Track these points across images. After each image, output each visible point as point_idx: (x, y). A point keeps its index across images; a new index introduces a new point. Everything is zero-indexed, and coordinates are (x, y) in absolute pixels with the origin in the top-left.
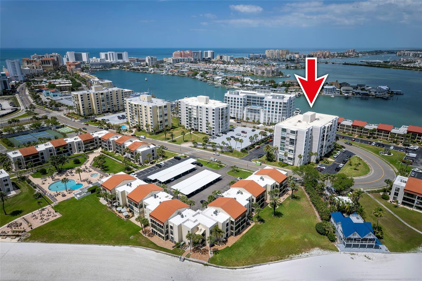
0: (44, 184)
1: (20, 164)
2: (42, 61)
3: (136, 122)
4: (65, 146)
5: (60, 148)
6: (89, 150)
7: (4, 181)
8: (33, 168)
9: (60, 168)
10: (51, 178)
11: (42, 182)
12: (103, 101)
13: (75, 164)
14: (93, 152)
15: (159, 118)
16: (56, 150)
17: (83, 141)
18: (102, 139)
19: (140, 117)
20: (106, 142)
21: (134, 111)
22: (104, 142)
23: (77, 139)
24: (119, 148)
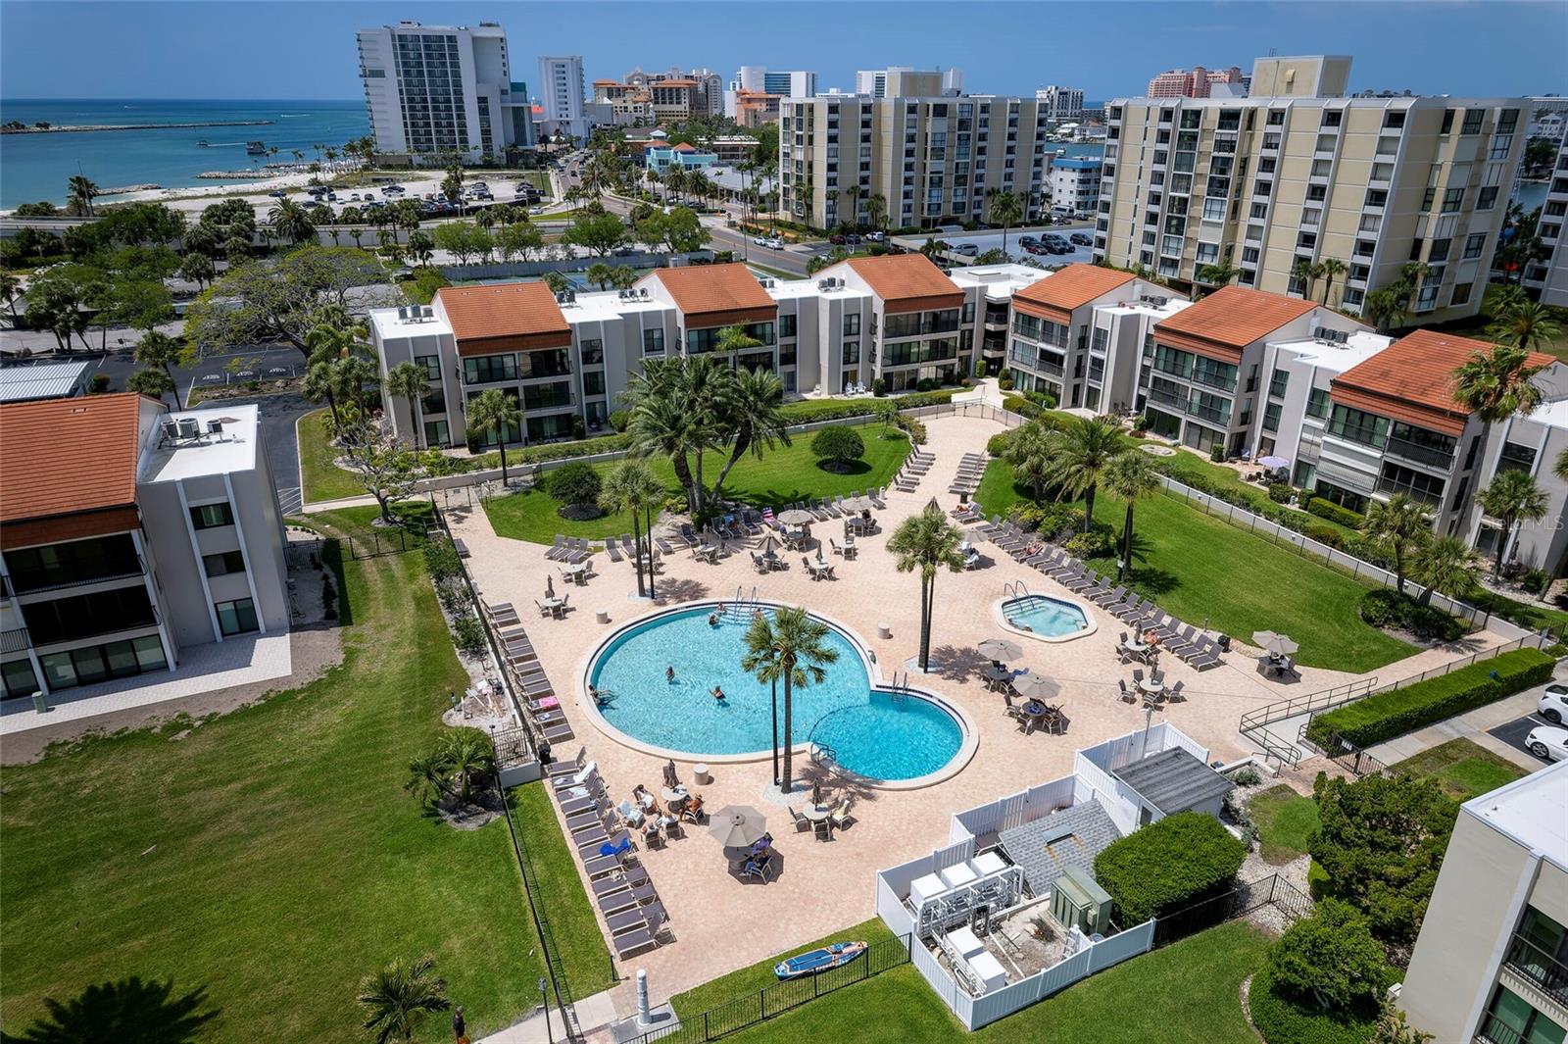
0: (559, 612)
1: (435, 404)
2: (655, 90)
3: (1202, 247)
4: (756, 319)
5: (724, 332)
6: (913, 384)
7: (199, 518)
8: (514, 454)
9: (710, 482)
10: (628, 563)
11: (550, 594)
12: (938, 153)
13: (822, 465)
14: (948, 400)
15: (1436, 212)
16: (694, 337)
17: (886, 301)
18: (1022, 310)
19: (1246, 209)
20: (1056, 331)
21: (1204, 167)
22: (1044, 328)
23: (842, 283)
24: (1194, 388)
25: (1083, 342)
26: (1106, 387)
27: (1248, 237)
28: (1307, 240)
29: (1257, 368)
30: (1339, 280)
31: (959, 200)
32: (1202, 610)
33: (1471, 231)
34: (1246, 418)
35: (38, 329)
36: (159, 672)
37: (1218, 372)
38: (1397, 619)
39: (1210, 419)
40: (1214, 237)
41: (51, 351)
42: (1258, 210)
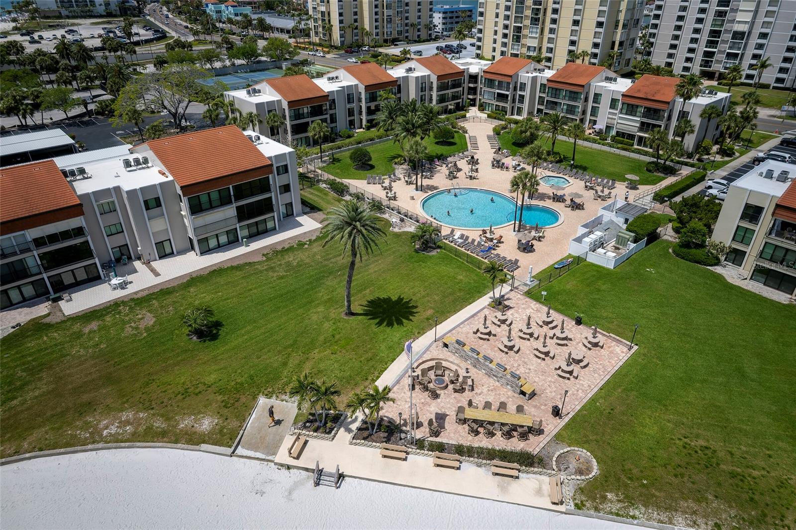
0: (395, 198)
3: (529, 48)
6: (446, 111)
7: (278, 171)
12: (389, 6)
13: (437, 143)
14: (464, 116)
15: (620, 30)
16: (368, 95)
17: (438, 76)
18: (488, 77)
19: (547, 30)
20: (505, 85)
21: (528, 13)
22: (498, 84)
23: (414, 69)
24: (564, 102)
25: (515, 89)
26: (526, 106)
27: (548, 43)
28: (573, 43)
29: (587, 93)
30: (587, 59)
31: (399, 29)
32: (602, 174)
33: (631, 37)
34: (584, 112)
35: (9, 116)
36: (273, 231)
37: (574, 96)
38: (658, 169)
39: (571, 114)
40: (534, 43)
41: (15, 126)
42: (552, 31)
